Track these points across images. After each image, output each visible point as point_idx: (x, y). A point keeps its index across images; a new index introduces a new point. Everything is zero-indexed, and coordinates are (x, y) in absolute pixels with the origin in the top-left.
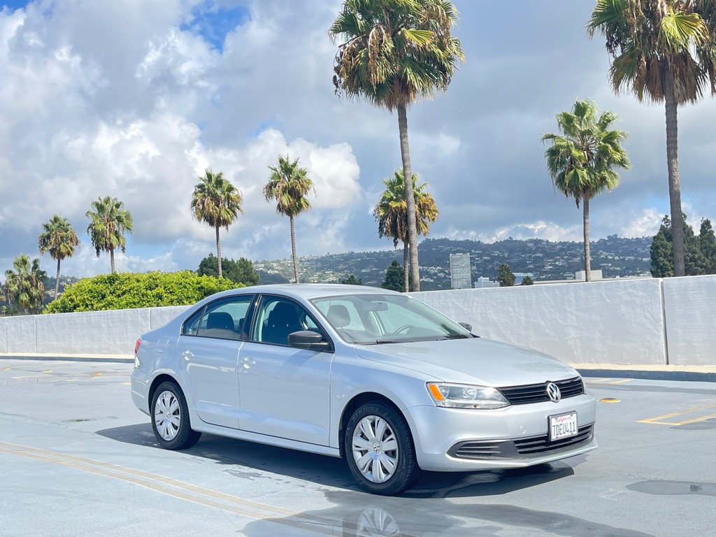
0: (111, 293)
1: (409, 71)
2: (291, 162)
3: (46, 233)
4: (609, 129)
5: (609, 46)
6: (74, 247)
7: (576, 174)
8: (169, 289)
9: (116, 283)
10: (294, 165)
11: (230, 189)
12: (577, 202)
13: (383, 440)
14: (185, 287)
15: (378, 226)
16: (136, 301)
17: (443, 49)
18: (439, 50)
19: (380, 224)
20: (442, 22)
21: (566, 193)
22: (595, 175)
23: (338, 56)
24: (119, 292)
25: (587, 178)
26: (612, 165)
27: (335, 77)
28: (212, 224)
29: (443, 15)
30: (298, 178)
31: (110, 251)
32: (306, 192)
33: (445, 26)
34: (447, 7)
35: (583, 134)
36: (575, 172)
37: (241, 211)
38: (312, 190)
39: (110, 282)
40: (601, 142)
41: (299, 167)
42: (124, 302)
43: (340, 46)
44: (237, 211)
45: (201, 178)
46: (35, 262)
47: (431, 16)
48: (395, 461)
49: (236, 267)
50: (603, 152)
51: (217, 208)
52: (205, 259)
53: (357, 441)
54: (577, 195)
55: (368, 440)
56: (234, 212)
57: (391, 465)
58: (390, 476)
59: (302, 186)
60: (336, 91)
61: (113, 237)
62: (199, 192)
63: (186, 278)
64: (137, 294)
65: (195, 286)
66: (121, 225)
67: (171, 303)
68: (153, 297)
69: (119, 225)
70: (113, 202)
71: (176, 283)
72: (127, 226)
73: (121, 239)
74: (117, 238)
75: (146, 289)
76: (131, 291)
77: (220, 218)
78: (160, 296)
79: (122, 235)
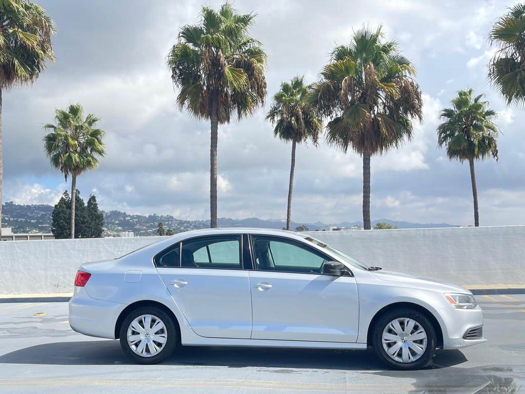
1: (16, 62)
4: (94, 127)
7: (70, 157)
12: (66, 177)
13: (411, 333)
17: (44, 52)
18: (42, 52)
20: (45, 30)
21: (61, 170)
22: (83, 158)
25: (78, 160)
26: (93, 153)
29: (46, 25)
33: (47, 34)
34: (48, 20)
35: (76, 128)
36: (70, 154)
40: (88, 136)
47: (35, 23)
48: (424, 346)
50: (90, 143)
53: (386, 336)
54: (67, 173)
55: (397, 334)
57: (420, 349)
58: (418, 357)
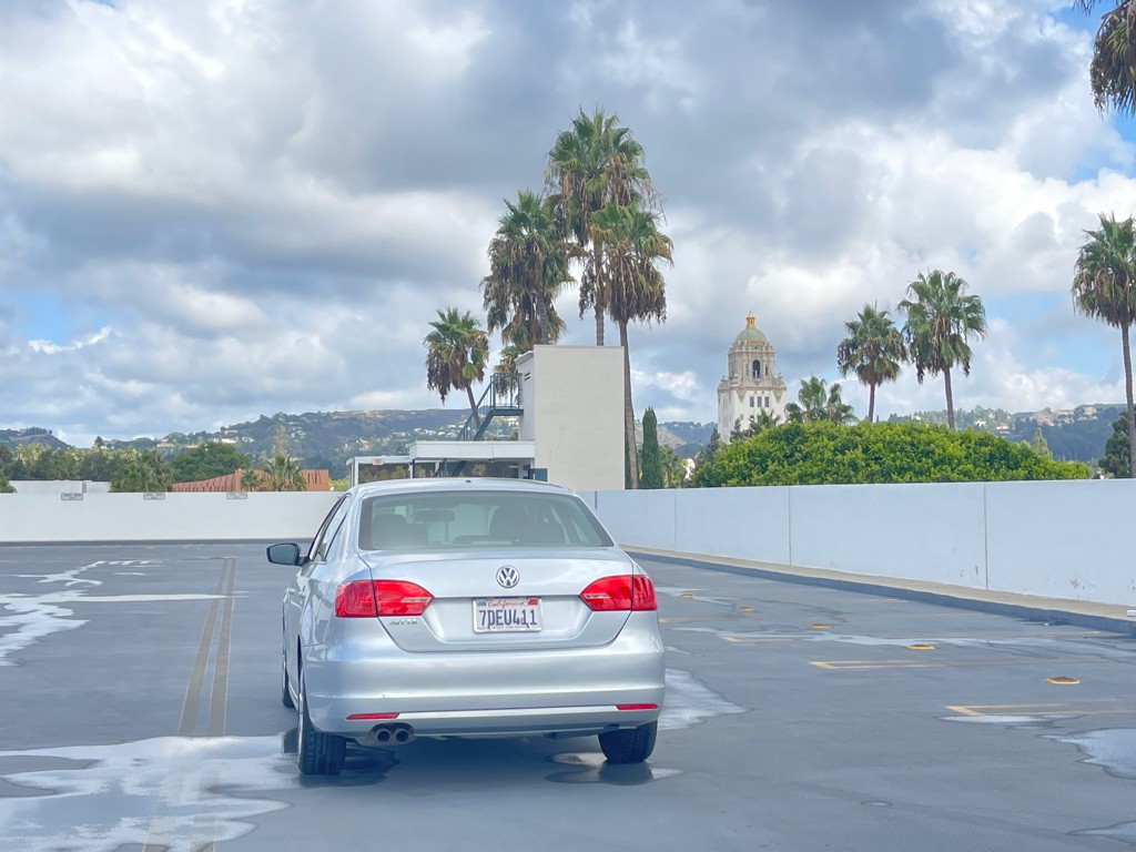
3: (850, 337)
6: (899, 363)
14: (902, 450)
16: (815, 470)
28: (1113, 320)
31: (941, 373)
42: (795, 474)
45: (1092, 234)
46: (836, 388)
51: (1120, 289)
61: (946, 346)
62: (1089, 259)
63: (909, 434)
64: (822, 460)
65: (922, 447)
66: (962, 324)
67: (871, 479)
68: (844, 465)
69: (958, 324)
70: (947, 280)
71: (889, 443)
72: (974, 324)
73: (960, 350)
74: (954, 347)
75: (836, 451)
76: (814, 455)
77: (1126, 310)
78: (853, 465)
79: (964, 341)
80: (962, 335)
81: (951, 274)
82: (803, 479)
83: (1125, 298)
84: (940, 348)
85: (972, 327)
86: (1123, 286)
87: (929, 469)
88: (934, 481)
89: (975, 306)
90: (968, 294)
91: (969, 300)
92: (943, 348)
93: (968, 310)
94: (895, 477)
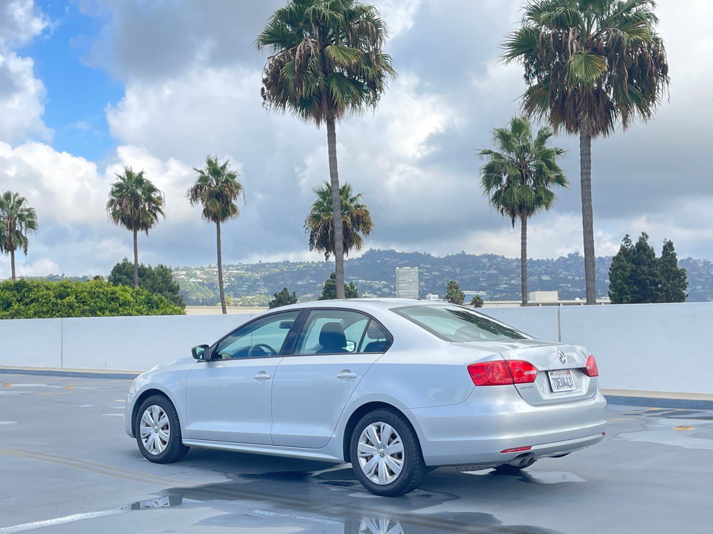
0: (17, 301)
2: (220, 164)
4: (546, 146)
5: (527, 77)
8: (81, 299)
9: (24, 290)
10: (224, 167)
11: (152, 189)
12: (513, 222)
14: (98, 297)
15: (309, 238)
16: (45, 309)
17: (372, 66)
18: (368, 67)
19: (311, 236)
20: (372, 38)
21: (502, 212)
23: (267, 67)
24: (28, 300)
27: (263, 89)
28: (129, 227)
29: (373, 31)
30: (227, 181)
31: (10, 253)
32: (235, 196)
34: (377, 24)
37: (163, 214)
38: (241, 195)
39: (17, 289)
40: (539, 160)
41: (229, 169)
42: (32, 311)
43: (269, 58)
44: (158, 214)
45: (120, 177)
49: (153, 274)
51: (136, 210)
52: (118, 264)
54: (513, 215)
56: (155, 215)
59: (232, 191)
60: (264, 103)
61: (14, 238)
62: (117, 191)
63: (100, 288)
64: (47, 303)
65: (109, 296)
66: (23, 225)
67: (83, 314)
68: (64, 306)
69: (21, 224)
70: (14, 198)
71: (89, 293)
72: (31, 225)
73: (22, 240)
74: (18, 237)
75: (56, 297)
76: (40, 300)
77: (139, 221)
78: (71, 306)
79: (24, 235)
80: (23, 232)
81: (17, 195)
82: (38, 314)
83: (139, 216)
84: (10, 238)
85: (30, 227)
86: (137, 209)
87: (117, 309)
88: (122, 315)
89: (31, 215)
90: (28, 207)
91: (28, 210)
92: (13, 239)
93: (28, 216)
94: (98, 312)
